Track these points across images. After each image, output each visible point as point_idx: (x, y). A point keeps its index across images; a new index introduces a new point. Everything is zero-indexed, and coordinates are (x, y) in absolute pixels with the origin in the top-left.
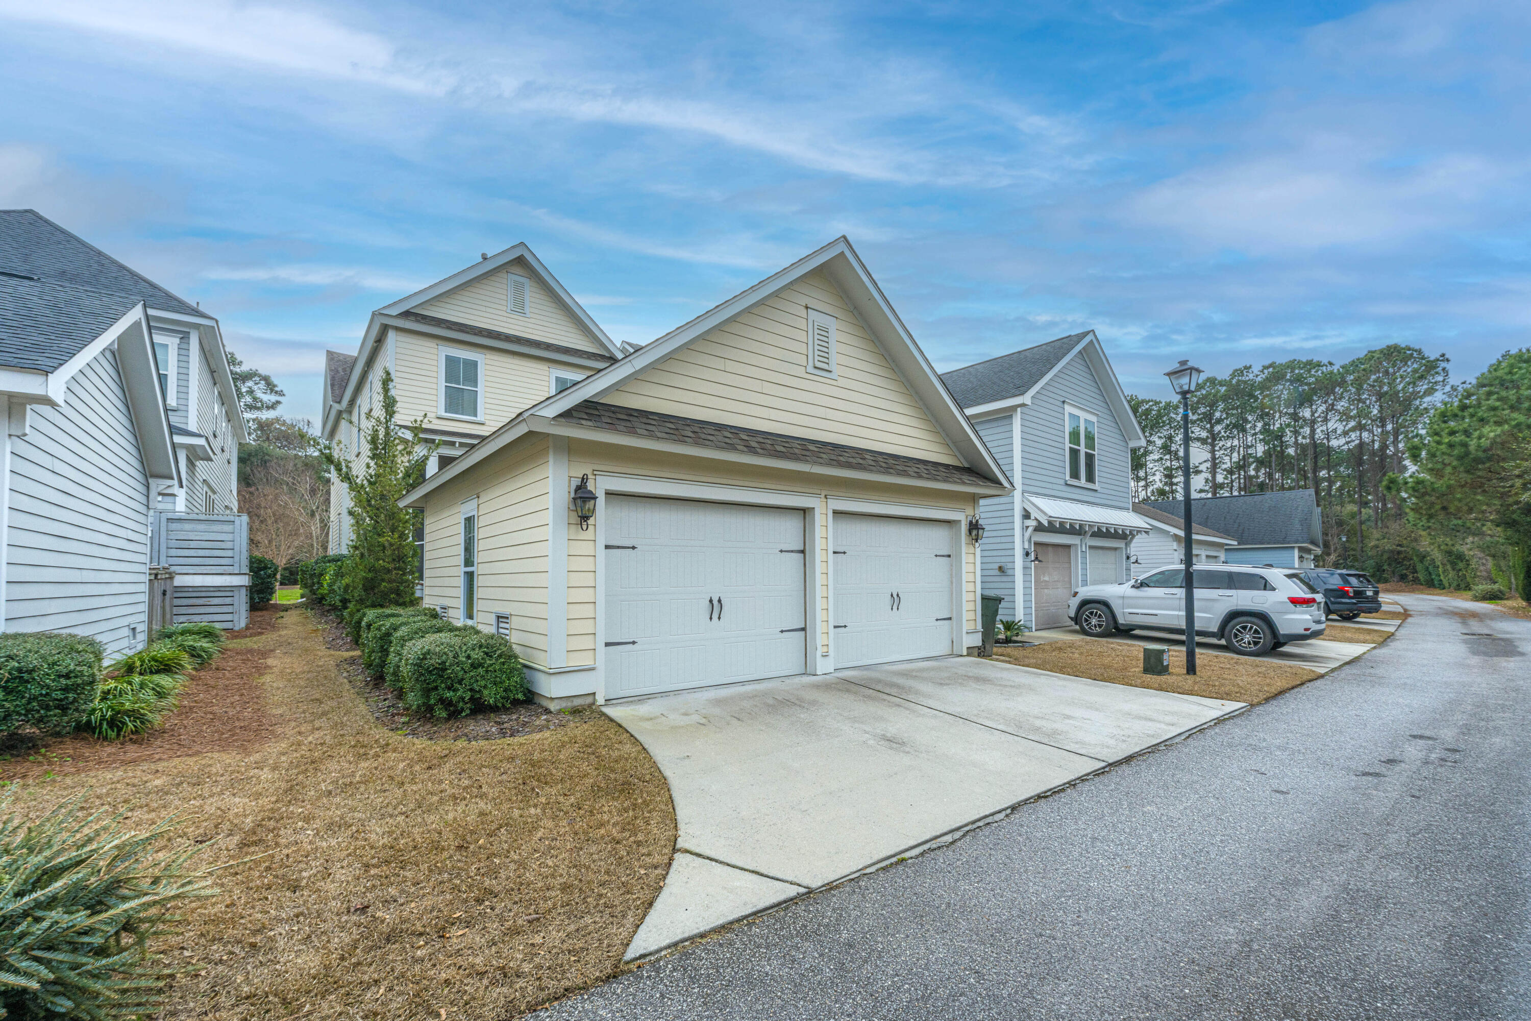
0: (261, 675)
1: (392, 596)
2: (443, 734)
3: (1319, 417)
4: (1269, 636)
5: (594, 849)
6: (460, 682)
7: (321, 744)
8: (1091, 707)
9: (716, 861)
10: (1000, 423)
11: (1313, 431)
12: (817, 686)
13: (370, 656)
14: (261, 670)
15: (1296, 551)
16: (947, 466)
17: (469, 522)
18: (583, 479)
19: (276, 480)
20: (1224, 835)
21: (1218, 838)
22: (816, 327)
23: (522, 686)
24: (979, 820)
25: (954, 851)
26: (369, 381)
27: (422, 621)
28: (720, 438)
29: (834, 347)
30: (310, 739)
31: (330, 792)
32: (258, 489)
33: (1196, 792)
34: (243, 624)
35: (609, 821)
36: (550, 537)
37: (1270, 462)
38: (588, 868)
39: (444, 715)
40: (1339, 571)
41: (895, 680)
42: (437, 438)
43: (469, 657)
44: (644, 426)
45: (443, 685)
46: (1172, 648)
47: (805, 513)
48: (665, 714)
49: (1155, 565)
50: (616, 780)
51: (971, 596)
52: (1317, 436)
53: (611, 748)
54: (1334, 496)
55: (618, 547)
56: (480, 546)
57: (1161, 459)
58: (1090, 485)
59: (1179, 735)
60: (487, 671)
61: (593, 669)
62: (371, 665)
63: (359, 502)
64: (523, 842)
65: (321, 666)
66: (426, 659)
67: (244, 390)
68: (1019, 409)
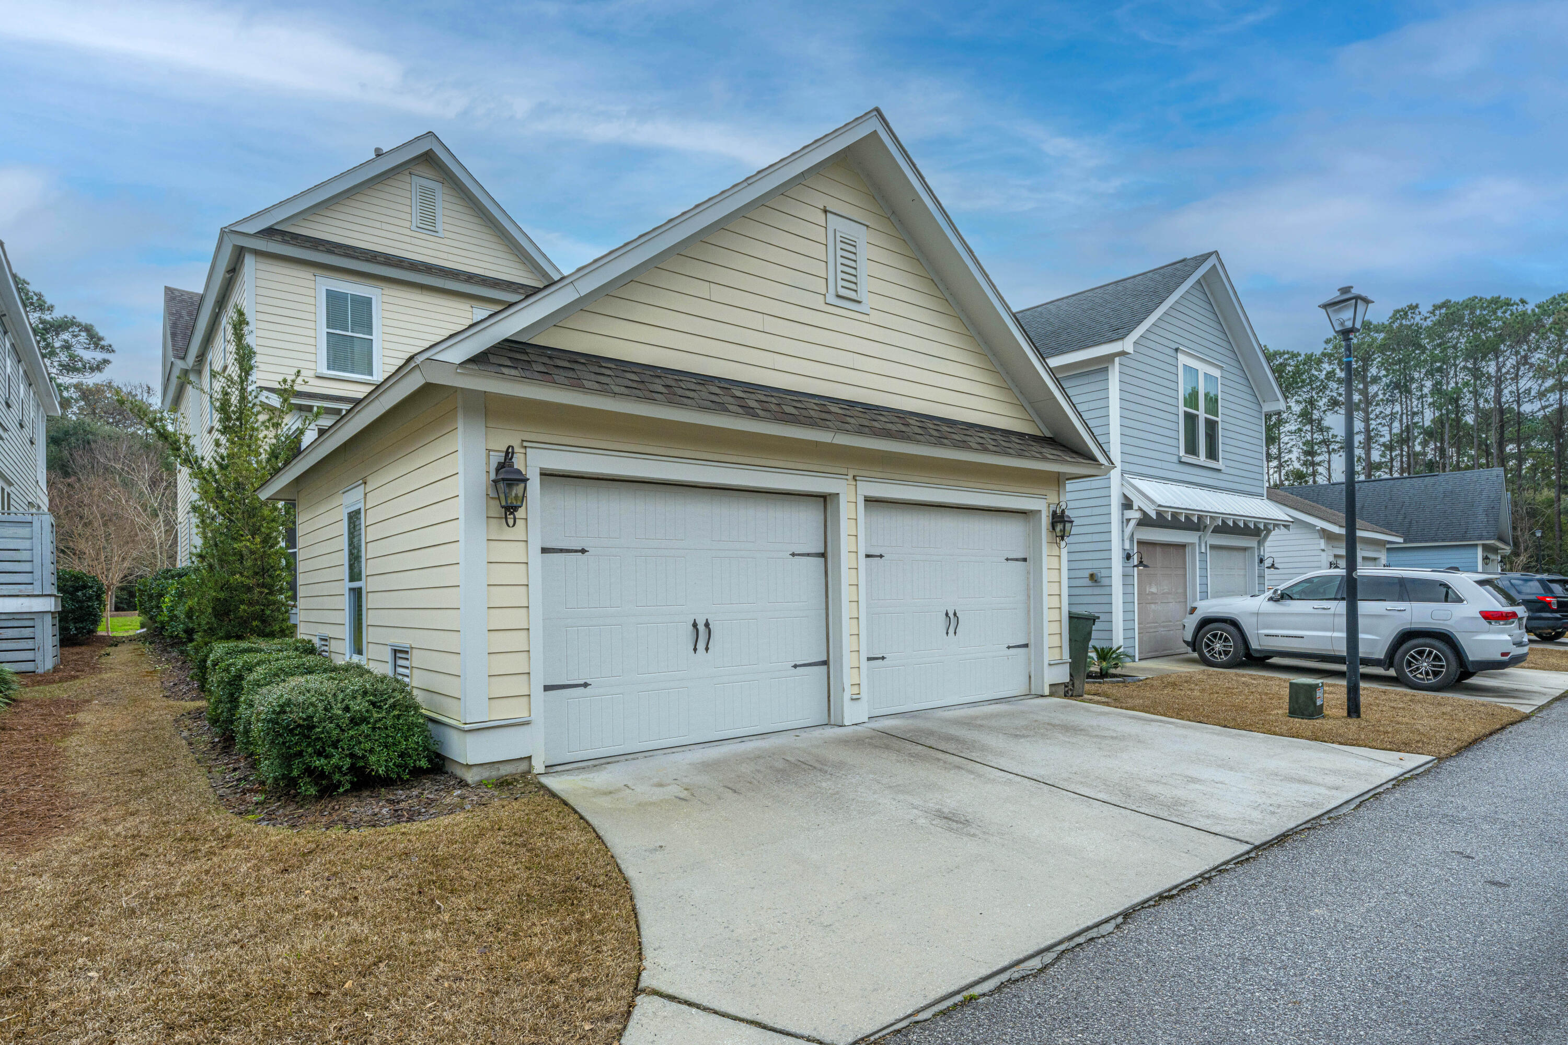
0: (65, 736)
1: (254, 623)
2: (311, 819)
3: (1507, 373)
4: (1454, 664)
5: (515, 993)
6: (335, 745)
7: (134, 837)
8: (1224, 765)
9: (698, 1006)
10: (1092, 378)
11: (1499, 392)
12: (845, 742)
13: (216, 708)
14: (66, 730)
15: (1480, 551)
16: (1021, 435)
17: (354, 518)
18: (507, 453)
19: (106, 469)
20: (1427, 951)
21: (1420, 955)
22: (838, 239)
23: (426, 748)
24: (1078, 934)
25: (1044, 983)
26: (222, 327)
27: (289, 657)
28: (705, 395)
29: (865, 268)
30: (119, 828)
31: (133, 911)
32: (79, 480)
33: (1380, 887)
34: (49, 664)
35: (540, 950)
36: (461, 537)
37: (1442, 434)
38: (505, 1023)
39: (313, 791)
40: (1538, 576)
41: (954, 731)
42: (316, 404)
43: (347, 709)
44: (593, 377)
45: (310, 750)
46: (1326, 681)
47: (825, 501)
48: (630, 784)
49: (1297, 571)
50: (554, 885)
51: (1055, 615)
52: (1503, 400)
53: (551, 836)
54: (1525, 477)
55: (561, 551)
56: (369, 551)
57: (1300, 430)
58: (1211, 464)
59: (1347, 802)
60: (374, 729)
61: (527, 723)
62: (217, 721)
63: (204, 493)
64: (410, 984)
65: (153, 723)
66: (285, 712)
67: (57, 344)
68: (1117, 359)
